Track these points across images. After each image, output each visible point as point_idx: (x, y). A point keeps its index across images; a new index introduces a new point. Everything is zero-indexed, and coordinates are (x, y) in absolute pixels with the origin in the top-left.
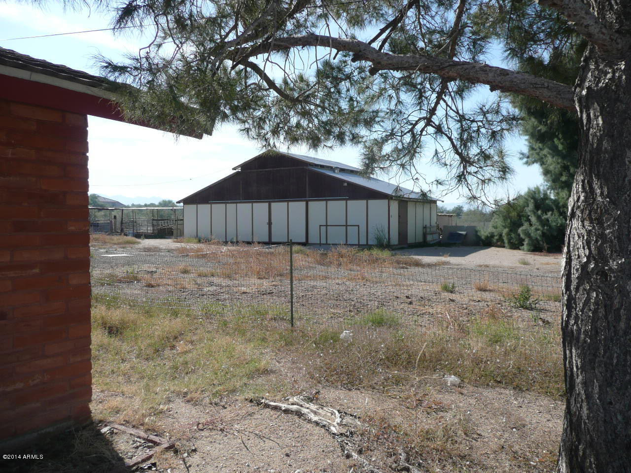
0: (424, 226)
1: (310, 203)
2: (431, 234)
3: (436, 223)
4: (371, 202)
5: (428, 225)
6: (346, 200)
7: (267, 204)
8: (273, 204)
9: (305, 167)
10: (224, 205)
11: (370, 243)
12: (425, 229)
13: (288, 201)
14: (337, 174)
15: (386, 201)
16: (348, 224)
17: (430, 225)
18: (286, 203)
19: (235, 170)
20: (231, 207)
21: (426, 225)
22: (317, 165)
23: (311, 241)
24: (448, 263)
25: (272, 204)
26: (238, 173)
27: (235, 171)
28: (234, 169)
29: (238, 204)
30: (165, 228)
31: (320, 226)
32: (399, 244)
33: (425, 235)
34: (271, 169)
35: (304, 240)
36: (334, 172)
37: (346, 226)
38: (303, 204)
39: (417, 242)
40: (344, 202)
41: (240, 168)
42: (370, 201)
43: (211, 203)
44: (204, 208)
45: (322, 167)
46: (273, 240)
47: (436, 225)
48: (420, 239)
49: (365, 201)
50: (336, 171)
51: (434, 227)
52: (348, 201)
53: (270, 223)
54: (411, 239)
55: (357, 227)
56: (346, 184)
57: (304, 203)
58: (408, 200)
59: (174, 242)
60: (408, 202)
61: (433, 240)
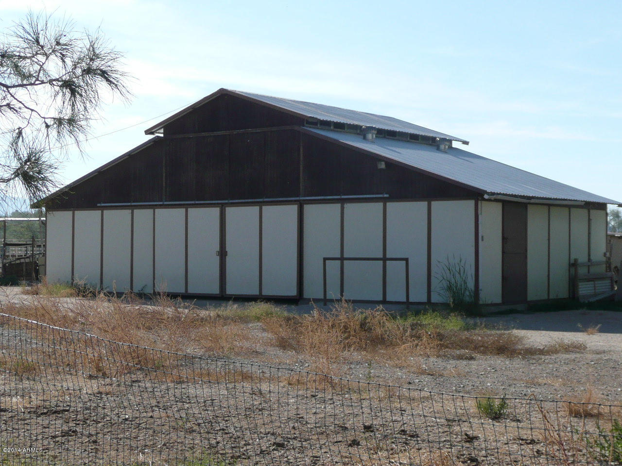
0: (572, 261)
1: (307, 208)
2: (589, 280)
3: (605, 254)
4: (438, 206)
5: (582, 258)
6: (385, 201)
7: (216, 211)
8: (230, 211)
9: (296, 128)
10: (128, 212)
11: (435, 299)
12: (573, 270)
13: (261, 204)
14: (373, 142)
15: (471, 203)
16: (388, 256)
17: (589, 260)
18: (257, 208)
19: (152, 133)
20: (143, 216)
21: (576, 260)
22: (326, 124)
23: (308, 293)
24: (579, 348)
25: (227, 209)
26: (155, 142)
27: (151, 137)
28: (148, 132)
29: (157, 210)
30: (21, 263)
31: (325, 259)
32: (504, 302)
33: (573, 282)
34: (227, 133)
35: (293, 292)
36: (365, 138)
37: (385, 259)
38: (292, 210)
39: (551, 297)
40: (380, 205)
41: (162, 131)
42: (435, 204)
43: (102, 208)
44: (88, 218)
45: (339, 127)
46: (230, 290)
47: (604, 259)
48: (561, 291)
49: (424, 204)
50: (370, 136)
51: (598, 264)
52: (388, 204)
53: (223, 253)
54: (535, 291)
55: (404, 262)
56: (382, 166)
57: (294, 208)
58: (527, 201)
59: (27, 293)
60: (530, 208)
61: (595, 295)
